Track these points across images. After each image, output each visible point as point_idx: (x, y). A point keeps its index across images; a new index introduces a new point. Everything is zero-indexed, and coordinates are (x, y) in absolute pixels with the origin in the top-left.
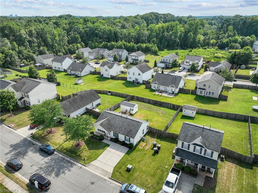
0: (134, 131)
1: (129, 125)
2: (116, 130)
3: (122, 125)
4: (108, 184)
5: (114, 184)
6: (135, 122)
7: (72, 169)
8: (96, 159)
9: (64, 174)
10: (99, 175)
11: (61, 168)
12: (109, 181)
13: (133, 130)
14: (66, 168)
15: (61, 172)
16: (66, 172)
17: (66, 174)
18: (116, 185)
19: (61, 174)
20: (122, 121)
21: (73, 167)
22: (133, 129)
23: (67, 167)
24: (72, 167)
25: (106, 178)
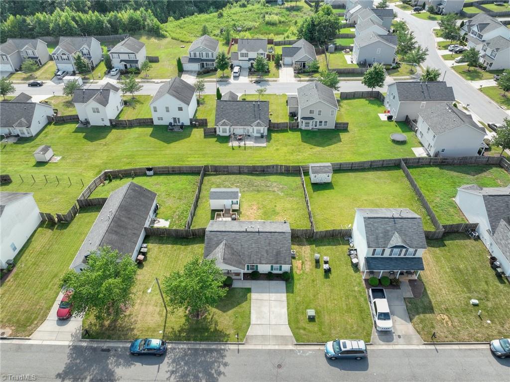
0: (284, 251)
1: (269, 243)
2: (252, 260)
3: (258, 248)
4: (301, 355)
5: (310, 350)
6: (277, 235)
7: (226, 360)
8: (250, 323)
9: (222, 376)
10: (277, 347)
11: (208, 369)
12: (299, 351)
13: (281, 250)
14: (216, 364)
15: (213, 374)
16: (222, 369)
17: (225, 374)
18: (313, 350)
19: (218, 377)
20: (253, 239)
21: (225, 356)
22: (280, 248)
23: (215, 361)
24: (223, 357)
25: (291, 347)
